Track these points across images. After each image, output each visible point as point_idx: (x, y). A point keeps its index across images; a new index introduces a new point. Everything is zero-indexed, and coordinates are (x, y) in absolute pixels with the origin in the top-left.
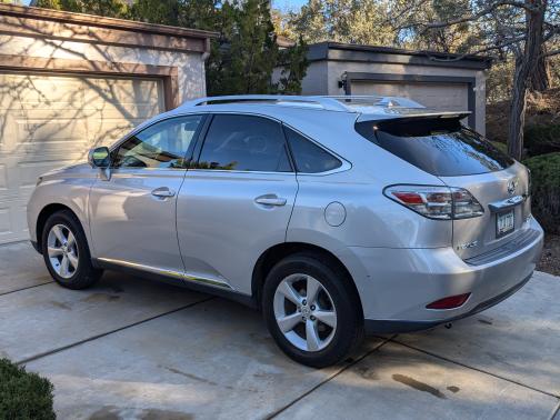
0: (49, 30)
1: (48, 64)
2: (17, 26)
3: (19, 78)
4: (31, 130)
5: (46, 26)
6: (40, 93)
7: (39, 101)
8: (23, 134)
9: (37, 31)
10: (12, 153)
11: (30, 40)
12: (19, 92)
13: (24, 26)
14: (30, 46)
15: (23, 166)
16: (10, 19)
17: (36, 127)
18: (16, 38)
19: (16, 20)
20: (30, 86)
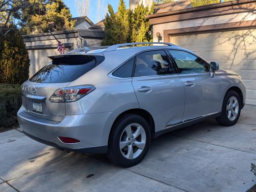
0: (252, 7)
1: (252, 23)
2: (237, 9)
3: (245, 31)
4: (247, 55)
5: (251, 5)
6: (254, 37)
7: (254, 41)
8: (244, 57)
9: (246, 9)
10: (238, 65)
11: (245, 14)
12: (244, 38)
13: (241, 8)
14: (246, 16)
15: (242, 71)
16: (234, 7)
17: (250, 53)
18: (239, 14)
19: (237, 7)
20: (250, 34)
